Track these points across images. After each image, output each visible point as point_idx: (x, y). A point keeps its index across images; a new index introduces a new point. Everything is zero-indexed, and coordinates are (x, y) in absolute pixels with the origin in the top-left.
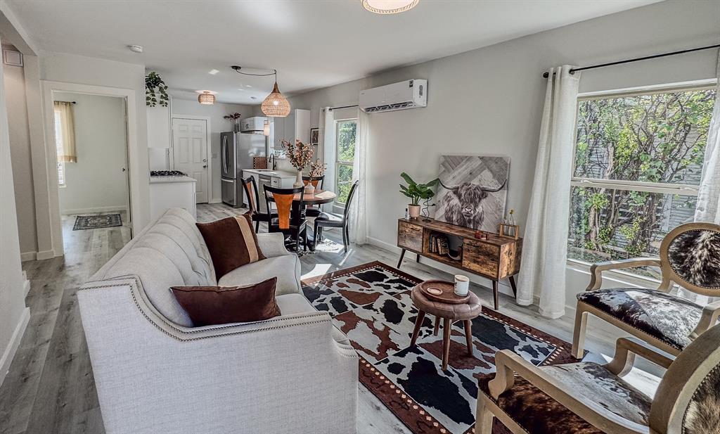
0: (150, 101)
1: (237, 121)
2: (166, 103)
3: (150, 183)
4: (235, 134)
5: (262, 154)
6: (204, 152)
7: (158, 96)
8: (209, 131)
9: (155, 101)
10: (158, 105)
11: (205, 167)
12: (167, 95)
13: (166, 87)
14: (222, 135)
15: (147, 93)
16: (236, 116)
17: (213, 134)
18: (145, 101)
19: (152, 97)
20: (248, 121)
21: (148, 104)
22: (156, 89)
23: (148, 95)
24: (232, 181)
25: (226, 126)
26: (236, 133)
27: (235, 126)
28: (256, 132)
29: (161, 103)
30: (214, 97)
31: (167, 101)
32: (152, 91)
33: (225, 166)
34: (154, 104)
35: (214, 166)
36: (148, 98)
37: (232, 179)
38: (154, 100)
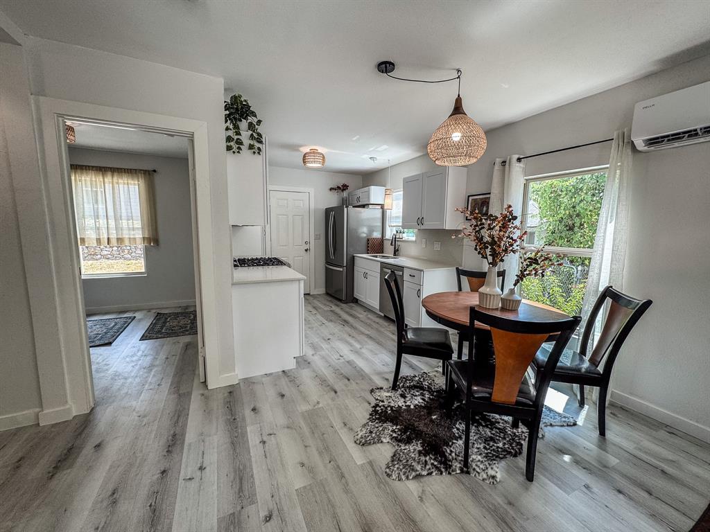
0: (233, 145)
1: (345, 194)
2: (259, 149)
3: (233, 284)
4: (345, 209)
5: (377, 235)
6: (306, 232)
7: (245, 135)
8: (312, 206)
9: (241, 143)
10: (245, 152)
11: (306, 250)
12: (259, 135)
13: (259, 122)
14: (328, 211)
15: (227, 129)
16: (344, 187)
17: (315, 211)
18: (224, 144)
19: (236, 137)
20: (360, 193)
21: (229, 148)
22: (243, 125)
23: (230, 133)
24: (341, 269)
25: (332, 200)
26: (347, 207)
27: (343, 199)
28: (370, 206)
29: (251, 147)
30: (324, 157)
31: (260, 145)
32: (236, 127)
33: (331, 250)
34: (239, 148)
35: (317, 248)
36: (229, 139)
37: (340, 266)
38: (239, 142)
